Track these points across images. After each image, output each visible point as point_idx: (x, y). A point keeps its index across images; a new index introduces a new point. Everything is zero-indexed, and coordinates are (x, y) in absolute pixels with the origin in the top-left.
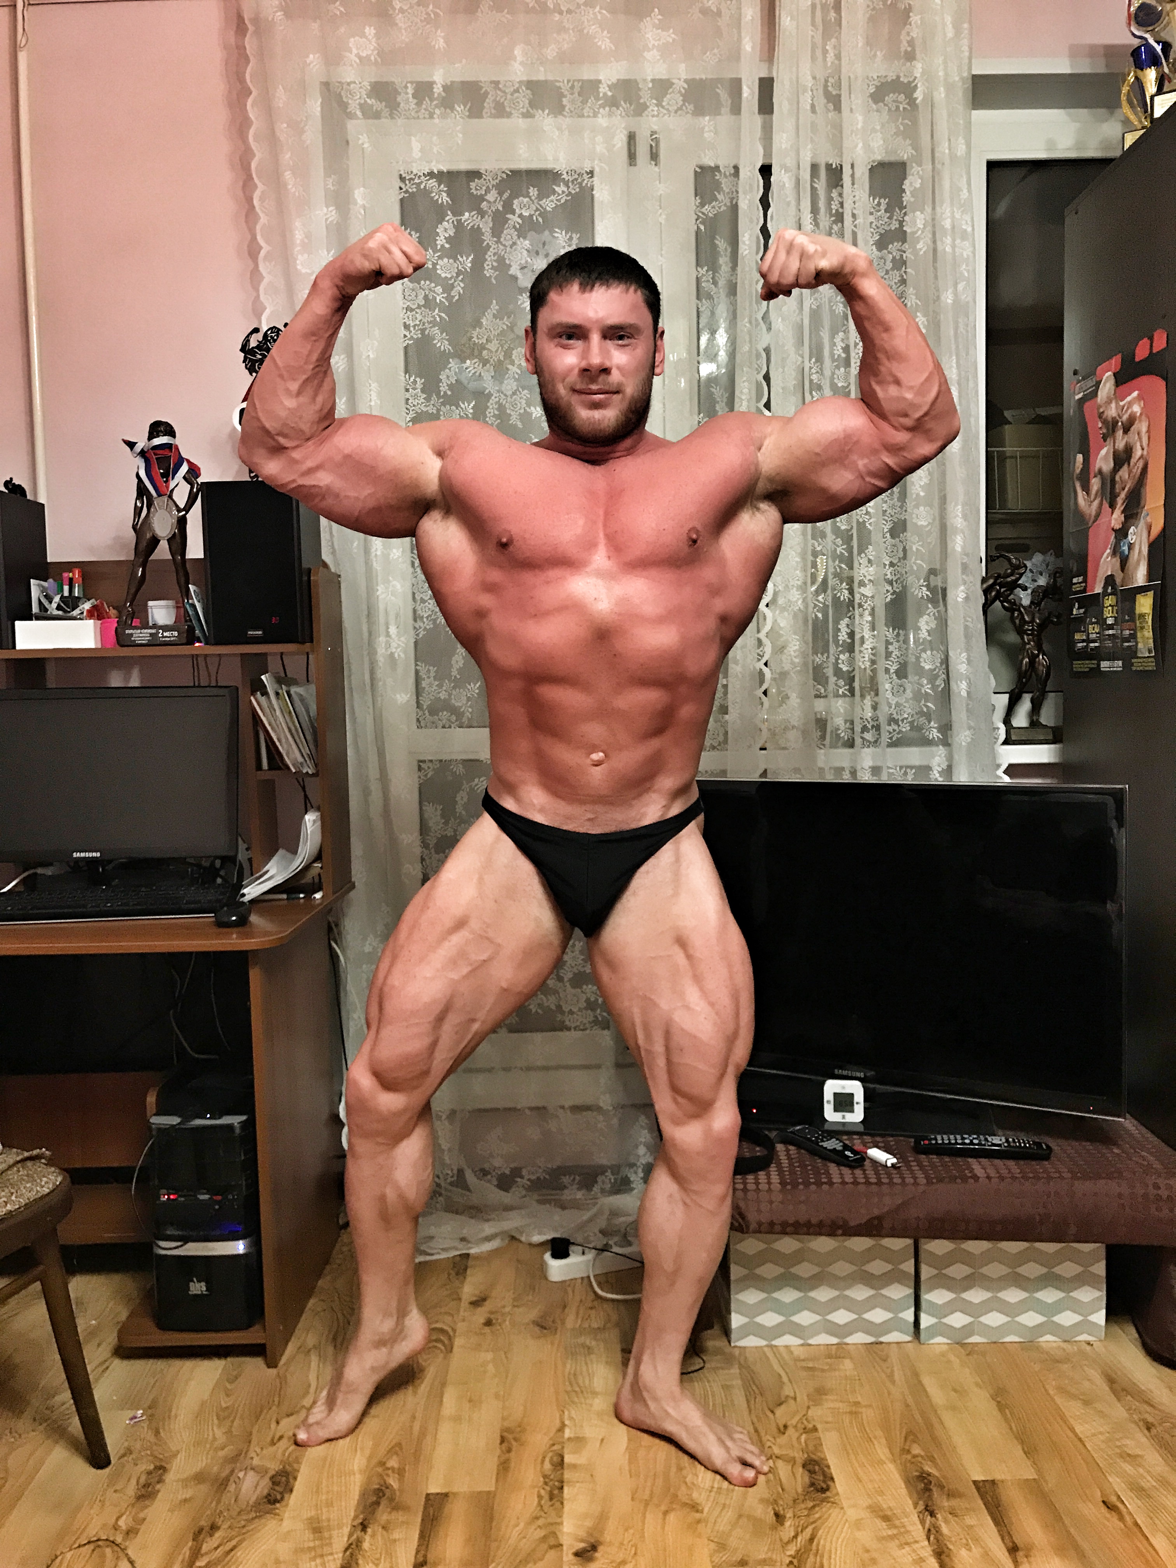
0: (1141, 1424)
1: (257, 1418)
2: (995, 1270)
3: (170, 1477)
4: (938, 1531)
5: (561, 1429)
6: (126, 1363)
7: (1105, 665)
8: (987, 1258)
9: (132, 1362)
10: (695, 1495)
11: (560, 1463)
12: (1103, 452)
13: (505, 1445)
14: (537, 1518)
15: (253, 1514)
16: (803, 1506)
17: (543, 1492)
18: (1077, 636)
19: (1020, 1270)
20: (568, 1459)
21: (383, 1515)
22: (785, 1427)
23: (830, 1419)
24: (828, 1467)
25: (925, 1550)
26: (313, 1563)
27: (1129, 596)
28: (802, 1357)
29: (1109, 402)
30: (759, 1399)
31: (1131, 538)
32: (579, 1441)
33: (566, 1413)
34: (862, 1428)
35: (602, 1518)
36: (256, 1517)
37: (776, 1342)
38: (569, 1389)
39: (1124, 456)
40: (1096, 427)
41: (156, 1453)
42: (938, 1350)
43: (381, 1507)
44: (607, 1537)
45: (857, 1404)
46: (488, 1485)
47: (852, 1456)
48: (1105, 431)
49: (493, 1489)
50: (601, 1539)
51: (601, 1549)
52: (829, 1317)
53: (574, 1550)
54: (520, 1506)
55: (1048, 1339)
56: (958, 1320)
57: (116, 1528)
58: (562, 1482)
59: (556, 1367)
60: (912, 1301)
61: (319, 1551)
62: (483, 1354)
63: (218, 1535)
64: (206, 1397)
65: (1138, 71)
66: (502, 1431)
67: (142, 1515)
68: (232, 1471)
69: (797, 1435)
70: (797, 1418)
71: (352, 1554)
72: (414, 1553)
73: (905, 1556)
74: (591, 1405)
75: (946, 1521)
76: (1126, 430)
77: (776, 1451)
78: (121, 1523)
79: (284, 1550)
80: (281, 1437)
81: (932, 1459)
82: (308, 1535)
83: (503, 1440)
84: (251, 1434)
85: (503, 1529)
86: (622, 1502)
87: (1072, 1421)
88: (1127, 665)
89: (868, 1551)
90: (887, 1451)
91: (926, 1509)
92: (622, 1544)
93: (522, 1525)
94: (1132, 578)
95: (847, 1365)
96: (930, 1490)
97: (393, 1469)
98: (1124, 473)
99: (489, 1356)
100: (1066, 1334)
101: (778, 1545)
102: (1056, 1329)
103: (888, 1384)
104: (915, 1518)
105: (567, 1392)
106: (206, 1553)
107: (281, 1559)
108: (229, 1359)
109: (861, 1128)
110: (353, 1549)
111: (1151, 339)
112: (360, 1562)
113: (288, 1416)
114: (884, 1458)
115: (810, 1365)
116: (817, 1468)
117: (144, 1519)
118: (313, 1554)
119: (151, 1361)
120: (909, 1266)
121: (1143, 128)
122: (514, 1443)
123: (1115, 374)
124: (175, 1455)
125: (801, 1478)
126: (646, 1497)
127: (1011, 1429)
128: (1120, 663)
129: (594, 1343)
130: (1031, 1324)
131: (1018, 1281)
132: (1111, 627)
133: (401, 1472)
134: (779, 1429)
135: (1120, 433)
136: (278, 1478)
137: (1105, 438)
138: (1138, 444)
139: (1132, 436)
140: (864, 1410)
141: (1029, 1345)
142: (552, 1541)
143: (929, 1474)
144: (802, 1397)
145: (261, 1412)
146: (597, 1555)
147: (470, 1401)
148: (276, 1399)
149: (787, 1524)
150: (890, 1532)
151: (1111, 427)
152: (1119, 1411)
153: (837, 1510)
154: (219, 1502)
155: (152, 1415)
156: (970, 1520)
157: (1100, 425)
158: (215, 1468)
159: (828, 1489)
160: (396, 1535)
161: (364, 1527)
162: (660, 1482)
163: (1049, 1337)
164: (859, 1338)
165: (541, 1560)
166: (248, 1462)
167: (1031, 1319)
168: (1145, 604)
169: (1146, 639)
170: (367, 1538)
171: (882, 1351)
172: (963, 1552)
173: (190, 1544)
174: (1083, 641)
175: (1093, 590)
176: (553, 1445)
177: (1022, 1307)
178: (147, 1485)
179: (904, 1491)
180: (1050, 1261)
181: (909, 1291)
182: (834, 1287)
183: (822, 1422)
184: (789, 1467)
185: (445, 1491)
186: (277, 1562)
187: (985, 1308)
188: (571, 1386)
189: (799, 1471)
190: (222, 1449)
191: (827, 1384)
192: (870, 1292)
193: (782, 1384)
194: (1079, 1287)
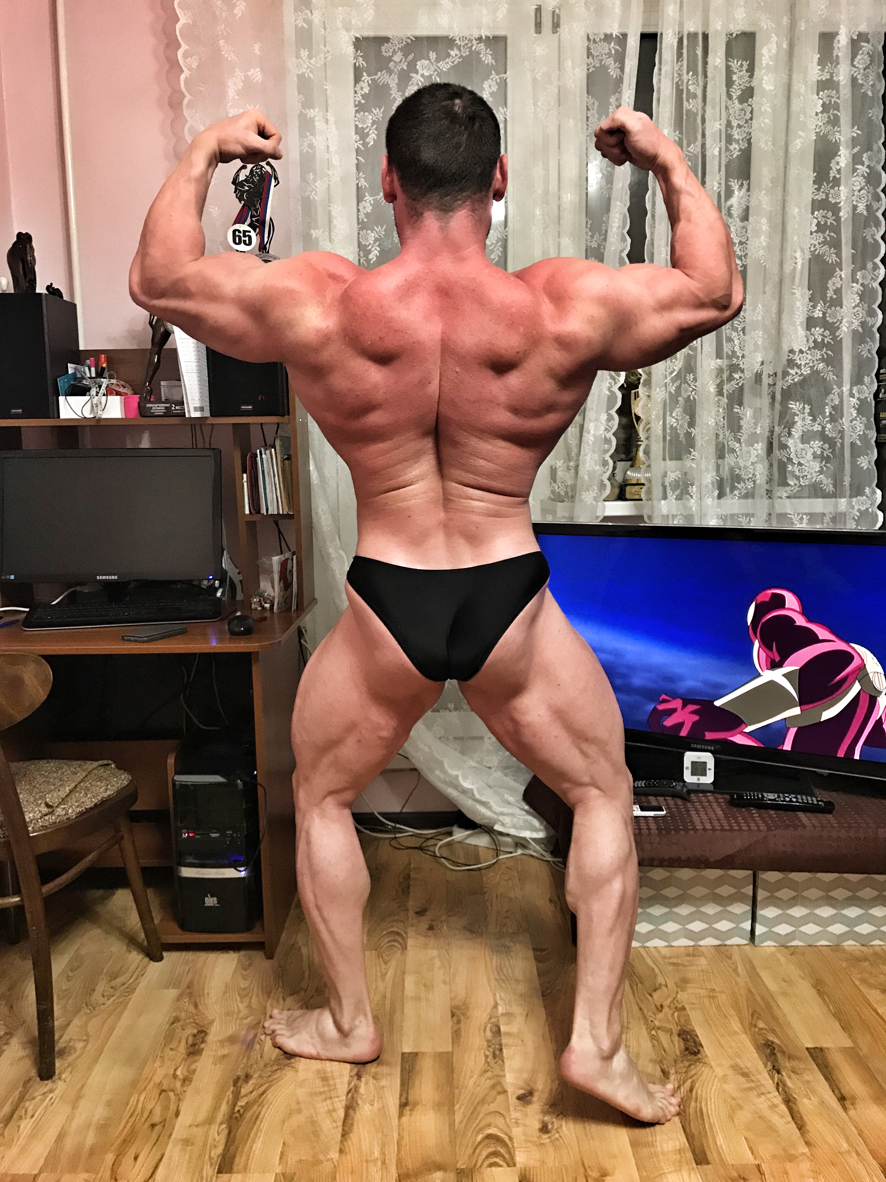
1: (269, 997)
2: (814, 893)
3: (210, 1038)
4: (785, 1085)
5: (496, 1006)
8: (807, 885)
11: (498, 1032)
13: (455, 1018)
14: (486, 1071)
15: (275, 1067)
16: (681, 1065)
17: (488, 1053)
19: (830, 894)
20: (503, 1029)
21: (374, 1070)
22: (662, 1006)
23: (694, 1001)
24: (697, 1036)
25: (776, 1098)
26: (325, 1103)
28: (668, 955)
30: (639, 985)
32: (509, 1016)
33: (498, 995)
34: (718, 1007)
35: (534, 1073)
36: (278, 1069)
37: (648, 944)
38: (498, 977)
41: (197, 1021)
42: (768, 950)
44: (540, 1086)
45: (713, 990)
46: (447, 1047)
47: (714, 1029)
49: (450, 1050)
50: (536, 1088)
51: (536, 1094)
52: (688, 926)
53: (516, 1095)
54: (473, 1063)
55: (849, 944)
56: (783, 929)
57: (175, 1076)
58: (501, 1045)
59: (486, 961)
60: (750, 916)
61: (328, 1095)
62: (430, 952)
63: (251, 1082)
64: (228, 980)
66: (451, 1008)
67: (193, 1067)
68: (256, 1035)
69: (671, 1012)
70: (670, 1000)
71: (352, 1097)
72: (398, 1096)
73: (762, 1103)
74: (516, 989)
75: (790, 1078)
77: (657, 1023)
78: (178, 1073)
79: (301, 1093)
81: (773, 1031)
82: (319, 1083)
83: (453, 1015)
84: (265, 1008)
85: (462, 1079)
87: (875, 1005)
89: (734, 1099)
90: (740, 1025)
91: (774, 1069)
93: (475, 1076)
95: (703, 961)
96: (775, 1054)
99: (435, 953)
100: (864, 940)
102: (855, 936)
103: (734, 975)
104: (767, 1076)
105: (496, 979)
106: (245, 1096)
107: (301, 1100)
108: (242, 953)
109: (712, 788)
110: (353, 1092)
112: (360, 1102)
113: (291, 995)
114: (737, 1030)
115: (674, 961)
116: (689, 1037)
117: (195, 1071)
118: (324, 1096)
119: (184, 953)
120: (749, 890)
122: (462, 1018)
124: (212, 1023)
125: (678, 1044)
127: (829, 1009)
129: (512, 944)
130: (838, 932)
131: (831, 901)
134: (657, 1008)
140: (718, 995)
141: (836, 948)
142: (499, 1089)
143: (772, 1042)
144: (672, 987)
145: (271, 992)
146: (534, 1099)
147: (425, 985)
148: (281, 982)
149: (672, 1077)
150: (749, 1085)
153: (708, 1069)
154: (248, 1058)
155: (190, 993)
156: (807, 1077)
158: (243, 1033)
159: (699, 1052)
160: (383, 1083)
161: (359, 1077)
163: (851, 942)
164: (710, 941)
165: (492, 1102)
167: (838, 929)
170: (362, 1085)
171: (727, 951)
172: (805, 1100)
173: (231, 1089)
176: (490, 1018)
177: (832, 920)
178: (194, 1045)
179: (756, 1055)
180: (853, 888)
181: (749, 908)
182: (693, 905)
183: (688, 1004)
184: (668, 1036)
185: (415, 1051)
186: (298, 1103)
187: (804, 920)
188: (498, 974)
189: (676, 1039)
190: (246, 1019)
191: (689, 975)
192: (719, 909)
193: (656, 975)
194: (875, 906)
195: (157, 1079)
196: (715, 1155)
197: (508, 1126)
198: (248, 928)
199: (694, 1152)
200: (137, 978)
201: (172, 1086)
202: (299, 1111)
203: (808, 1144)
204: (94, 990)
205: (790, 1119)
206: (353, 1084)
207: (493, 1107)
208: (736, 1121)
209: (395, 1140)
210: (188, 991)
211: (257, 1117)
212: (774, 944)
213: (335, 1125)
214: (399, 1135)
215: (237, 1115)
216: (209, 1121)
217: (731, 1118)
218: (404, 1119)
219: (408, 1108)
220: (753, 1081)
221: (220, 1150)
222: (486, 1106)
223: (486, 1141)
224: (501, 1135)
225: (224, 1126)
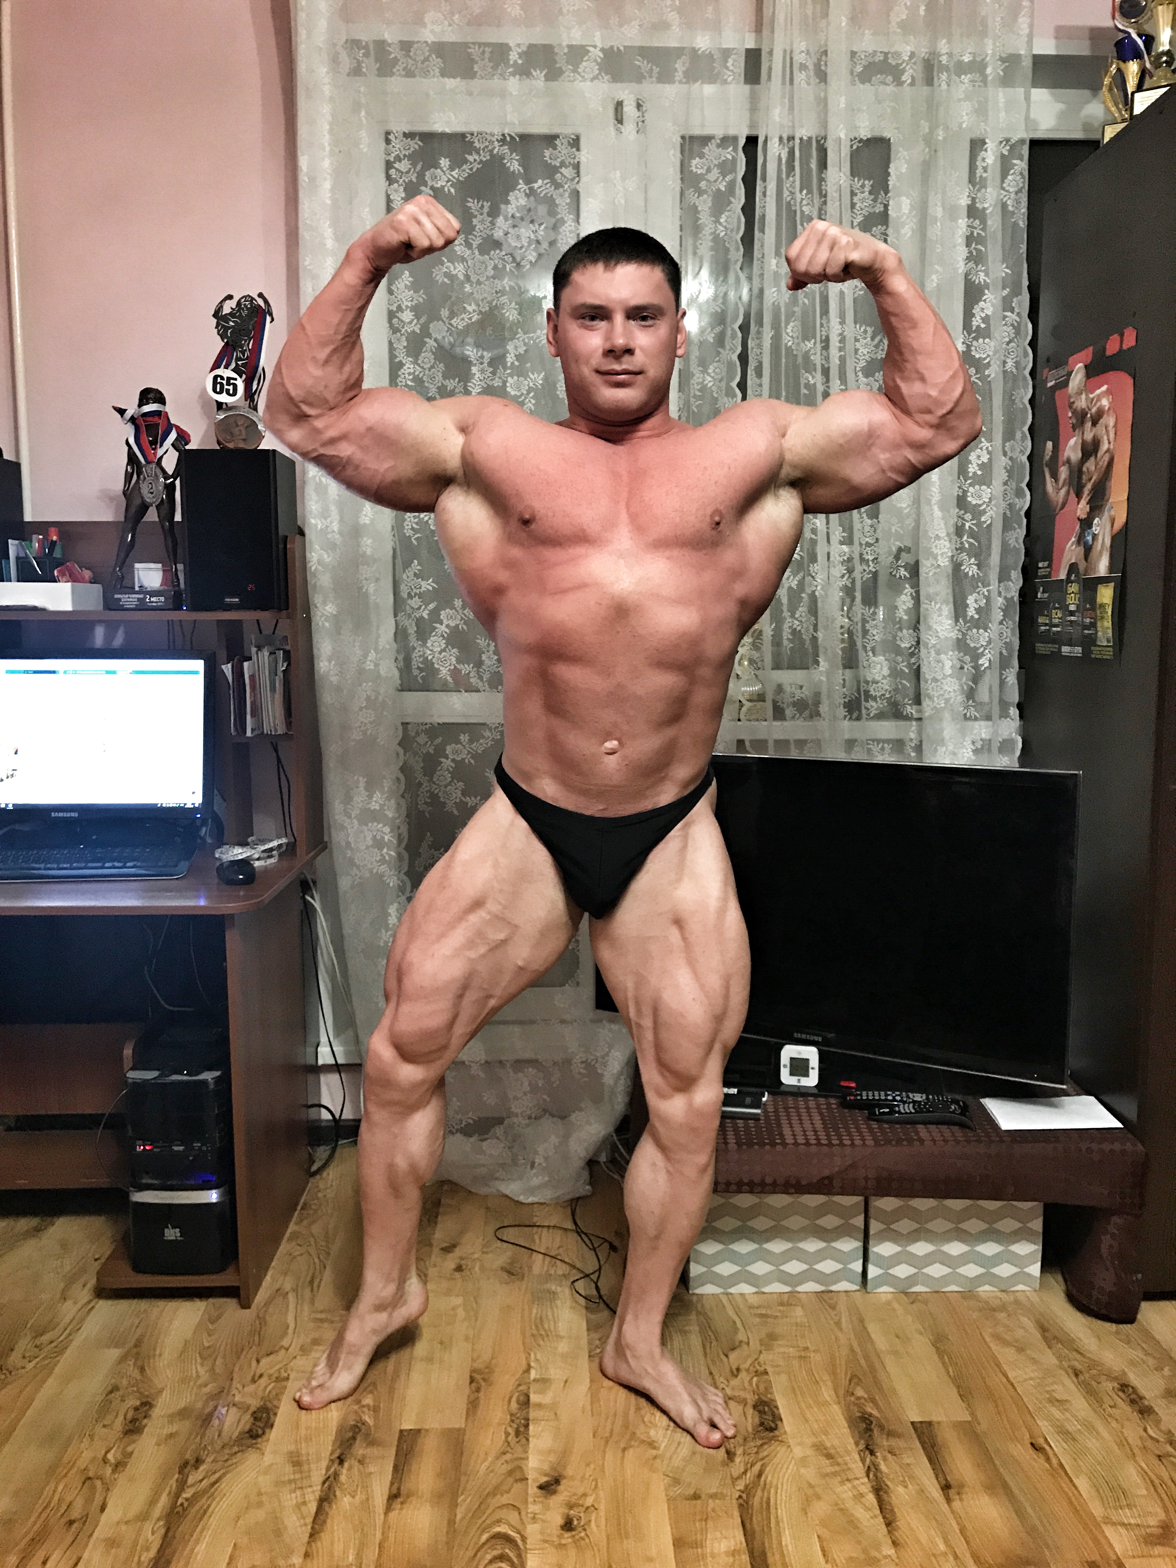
0: (1070, 1371)
1: (238, 1358)
2: (939, 1225)
3: (156, 1412)
4: (877, 1469)
5: (528, 1370)
6: (110, 1302)
7: (1065, 649)
8: (933, 1214)
9: (116, 1302)
10: (652, 1433)
11: (525, 1403)
12: (1072, 441)
13: (474, 1385)
14: (504, 1453)
15: (236, 1449)
16: (752, 1444)
17: (510, 1430)
18: (1041, 620)
19: (963, 1226)
20: (534, 1398)
21: (359, 1449)
22: (738, 1370)
23: (780, 1363)
24: (777, 1407)
25: (864, 1486)
26: (293, 1495)
27: (1091, 585)
28: (756, 1305)
29: (1079, 393)
30: (714, 1343)
31: (1095, 529)
32: (544, 1382)
33: (532, 1355)
34: (810, 1373)
35: (565, 1454)
36: (239, 1451)
37: (732, 1290)
38: (535, 1332)
39: (1090, 448)
40: (1066, 417)
41: (142, 1390)
42: (884, 1298)
43: (358, 1442)
44: (569, 1472)
45: (806, 1349)
46: (458, 1423)
47: (800, 1398)
48: (1074, 421)
49: (463, 1426)
50: (565, 1473)
51: (563, 1482)
52: (782, 1268)
53: (538, 1484)
54: (489, 1442)
55: (985, 1289)
56: (903, 1271)
57: (105, 1461)
58: (527, 1420)
59: (523, 1310)
60: (860, 1253)
61: (299, 1484)
62: (452, 1298)
63: (202, 1468)
64: (189, 1335)
65: (1121, 63)
66: (472, 1371)
67: (129, 1449)
68: (215, 1408)
69: (749, 1377)
70: (749, 1362)
71: (330, 1487)
72: (388, 1484)
73: (845, 1492)
74: (556, 1348)
75: (885, 1459)
76: (1094, 423)
78: (110, 1456)
79: (265, 1482)
80: (261, 1376)
81: (873, 1400)
82: (289, 1468)
83: (472, 1380)
84: (232, 1373)
85: (472, 1464)
86: (584, 1441)
87: (1005, 1367)
88: (1087, 652)
89: (811, 1486)
90: (833, 1393)
91: (867, 1448)
92: (583, 1477)
93: (490, 1459)
94: (1095, 569)
95: (799, 1312)
96: (871, 1430)
97: (368, 1406)
98: (1090, 465)
99: (459, 1301)
100: (1004, 1285)
101: (729, 1481)
102: (993, 1280)
103: (836, 1329)
104: (857, 1457)
105: (533, 1335)
106: (192, 1485)
107: (263, 1490)
108: (211, 1300)
109: (816, 1092)
110: (331, 1481)
111: (1122, 335)
112: (338, 1493)
113: (268, 1355)
114: (828, 1399)
115: (764, 1312)
116: (766, 1409)
117: (132, 1453)
118: (293, 1485)
119: (135, 1302)
120: (859, 1221)
121: (1124, 121)
122: (483, 1384)
123: (1086, 367)
124: (161, 1391)
125: (751, 1419)
126: (607, 1435)
127: (948, 1373)
128: (1080, 649)
129: (559, 1289)
130: (971, 1275)
131: (961, 1235)
132: (1072, 613)
133: (376, 1409)
134: (732, 1372)
135: (1089, 424)
136: (259, 1415)
137: (1074, 428)
138: (1105, 437)
139: (1100, 429)
140: (812, 1355)
141: (968, 1295)
142: (518, 1475)
143: (871, 1415)
144: (755, 1344)
145: (242, 1350)
146: (561, 1488)
147: (441, 1343)
148: (256, 1338)
149: (738, 1460)
150: (833, 1469)
151: (1081, 417)
152: (1049, 1358)
153: (783, 1449)
154: (203, 1436)
155: (138, 1353)
156: (906, 1458)
157: (1070, 414)
158: (199, 1405)
159: (776, 1428)
160: (372, 1469)
161: (341, 1461)
162: (619, 1422)
163: (987, 1288)
164: (811, 1287)
165: (508, 1492)
166: (230, 1398)
167: (972, 1270)
168: (1106, 595)
169: (1105, 628)
170: (344, 1471)
171: (831, 1299)
172: (901, 1489)
173: (176, 1476)
174: (1046, 625)
175: (1058, 575)
176: (519, 1385)
177: (964, 1260)
178: (134, 1421)
179: (847, 1431)
180: (991, 1218)
181: (858, 1244)
182: (788, 1240)
183: (772, 1366)
184: (741, 1408)
185: (418, 1427)
186: (260, 1494)
187: (928, 1259)
188: (538, 1330)
189: (750, 1411)
190: (206, 1386)
191: (778, 1330)
192: (821, 1245)
193: (736, 1330)
194: (1018, 1241)
195: (82, 1464)
196: (777, 1557)
197: (523, 1523)
198: (221, 1269)
199: (751, 1553)
200: (70, 1334)
201: (101, 1472)
202: (260, 1505)
203: (895, 1544)
204: (12, 1350)
205: (878, 1512)
206: (332, 1470)
207: (505, 1499)
208: (809, 1515)
209: (377, 1542)
210: (135, 1350)
211: (205, 1512)
212: (892, 1290)
213: (302, 1521)
214: (383, 1533)
215: (180, 1509)
216: (143, 1517)
217: (805, 1511)
218: (392, 1515)
219: (399, 1500)
220: (838, 1464)
221: (152, 1553)
222: (498, 1496)
223: (494, 1541)
224: (512, 1533)
225: (161, 1523)
